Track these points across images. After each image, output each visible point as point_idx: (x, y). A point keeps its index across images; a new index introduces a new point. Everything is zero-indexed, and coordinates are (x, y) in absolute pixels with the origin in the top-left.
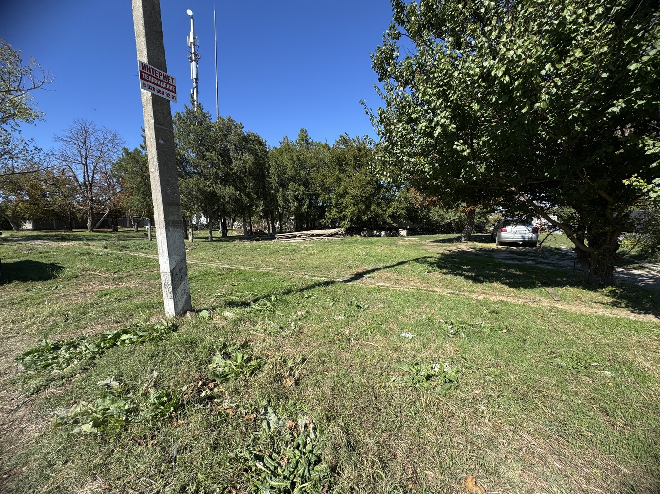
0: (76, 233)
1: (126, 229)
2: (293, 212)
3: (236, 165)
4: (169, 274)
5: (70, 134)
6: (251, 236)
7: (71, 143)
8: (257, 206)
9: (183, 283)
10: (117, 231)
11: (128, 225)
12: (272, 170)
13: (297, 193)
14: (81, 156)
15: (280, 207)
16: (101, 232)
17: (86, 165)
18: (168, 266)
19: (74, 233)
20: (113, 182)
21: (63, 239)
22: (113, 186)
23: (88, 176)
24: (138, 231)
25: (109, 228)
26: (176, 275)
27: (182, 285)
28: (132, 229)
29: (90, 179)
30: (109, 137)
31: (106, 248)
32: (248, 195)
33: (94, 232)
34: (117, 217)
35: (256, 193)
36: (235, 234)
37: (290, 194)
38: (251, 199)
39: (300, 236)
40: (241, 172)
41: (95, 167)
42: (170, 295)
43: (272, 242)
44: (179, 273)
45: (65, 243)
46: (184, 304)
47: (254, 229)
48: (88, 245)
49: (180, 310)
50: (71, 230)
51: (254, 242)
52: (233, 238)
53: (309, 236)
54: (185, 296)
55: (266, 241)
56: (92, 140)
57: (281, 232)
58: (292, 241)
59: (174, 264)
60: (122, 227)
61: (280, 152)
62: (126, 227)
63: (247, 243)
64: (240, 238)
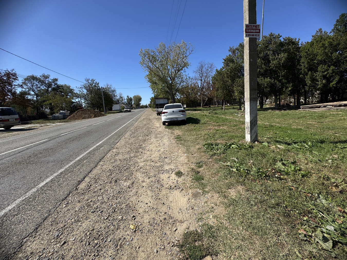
0: (198, 108)
1: (213, 106)
2: (320, 88)
3: (273, 63)
4: (250, 123)
5: (197, 69)
6: (279, 107)
7: (198, 72)
8: (287, 88)
9: (255, 128)
10: (210, 107)
11: (214, 104)
12: (302, 60)
13: (326, 73)
14: (200, 77)
15: (307, 86)
16: (205, 107)
17: (201, 80)
18: (249, 119)
19: (197, 108)
20: (210, 86)
21: (195, 110)
22: (210, 87)
23: (202, 85)
24: (218, 107)
25: (207, 106)
26: (252, 124)
27: (254, 129)
28: (215, 106)
29: (203, 86)
30: (210, 66)
31: (210, 113)
32: (280, 81)
33: (203, 107)
34: (210, 101)
35: (287, 79)
36: (268, 106)
37: (318, 75)
38: (282, 84)
39: (325, 107)
40: (276, 67)
41: (204, 81)
42: (249, 132)
43: (297, 111)
44: (253, 123)
45: (196, 112)
46: (255, 138)
47: (282, 103)
48: (204, 112)
49: (252, 140)
50: (196, 107)
51: (283, 111)
52: (267, 109)
53: (335, 106)
54: (255, 134)
55: (292, 111)
56: (204, 69)
57: (305, 104)
58: (317, 110)
59: (252, 118)
60: (212, 105)
61: (312, 44)
62: (213, 105)
63: (277, 112)
64: (272, 109)
